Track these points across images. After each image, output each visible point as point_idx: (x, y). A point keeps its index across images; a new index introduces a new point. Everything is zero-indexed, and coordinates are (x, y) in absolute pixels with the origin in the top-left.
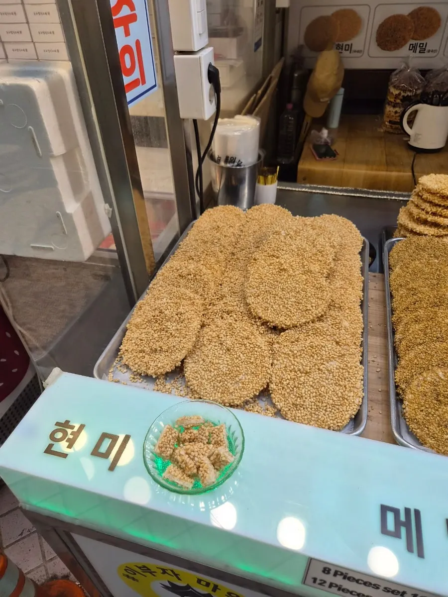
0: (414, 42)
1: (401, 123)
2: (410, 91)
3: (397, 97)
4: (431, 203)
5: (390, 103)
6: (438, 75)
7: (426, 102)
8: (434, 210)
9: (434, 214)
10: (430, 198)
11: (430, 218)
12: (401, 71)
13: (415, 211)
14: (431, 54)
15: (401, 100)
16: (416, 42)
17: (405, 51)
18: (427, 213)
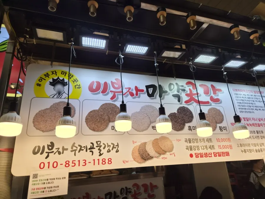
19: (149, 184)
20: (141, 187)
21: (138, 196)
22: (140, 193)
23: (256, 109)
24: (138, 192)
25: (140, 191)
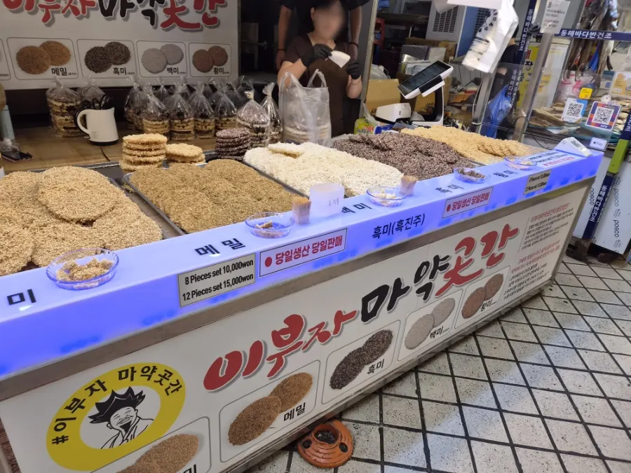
0: (54, 67)
1: (77, 127)
2: (72, 102)
3: (61, 107)
4: (138, 150)
5: (57, 113)
6: (87, 90)
7: (89, 108)
8: (142, 153)
9: (143, 156)
10: (137, 146)
11: (142, 159)
12: (53, 89)
13: (131, 158)
14: (72, 76)
15: (66, 110)
16: (57, 67)
17: (49, 74)
18: (139, 156)
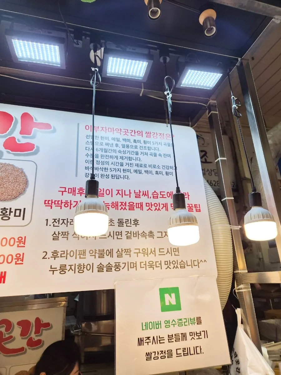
19: (33, 321)
20: (16, 326)
21: (5, 344)
22: (11, 337)
23: (136, 171)
24: (7, 336)
25: (11, 335)
